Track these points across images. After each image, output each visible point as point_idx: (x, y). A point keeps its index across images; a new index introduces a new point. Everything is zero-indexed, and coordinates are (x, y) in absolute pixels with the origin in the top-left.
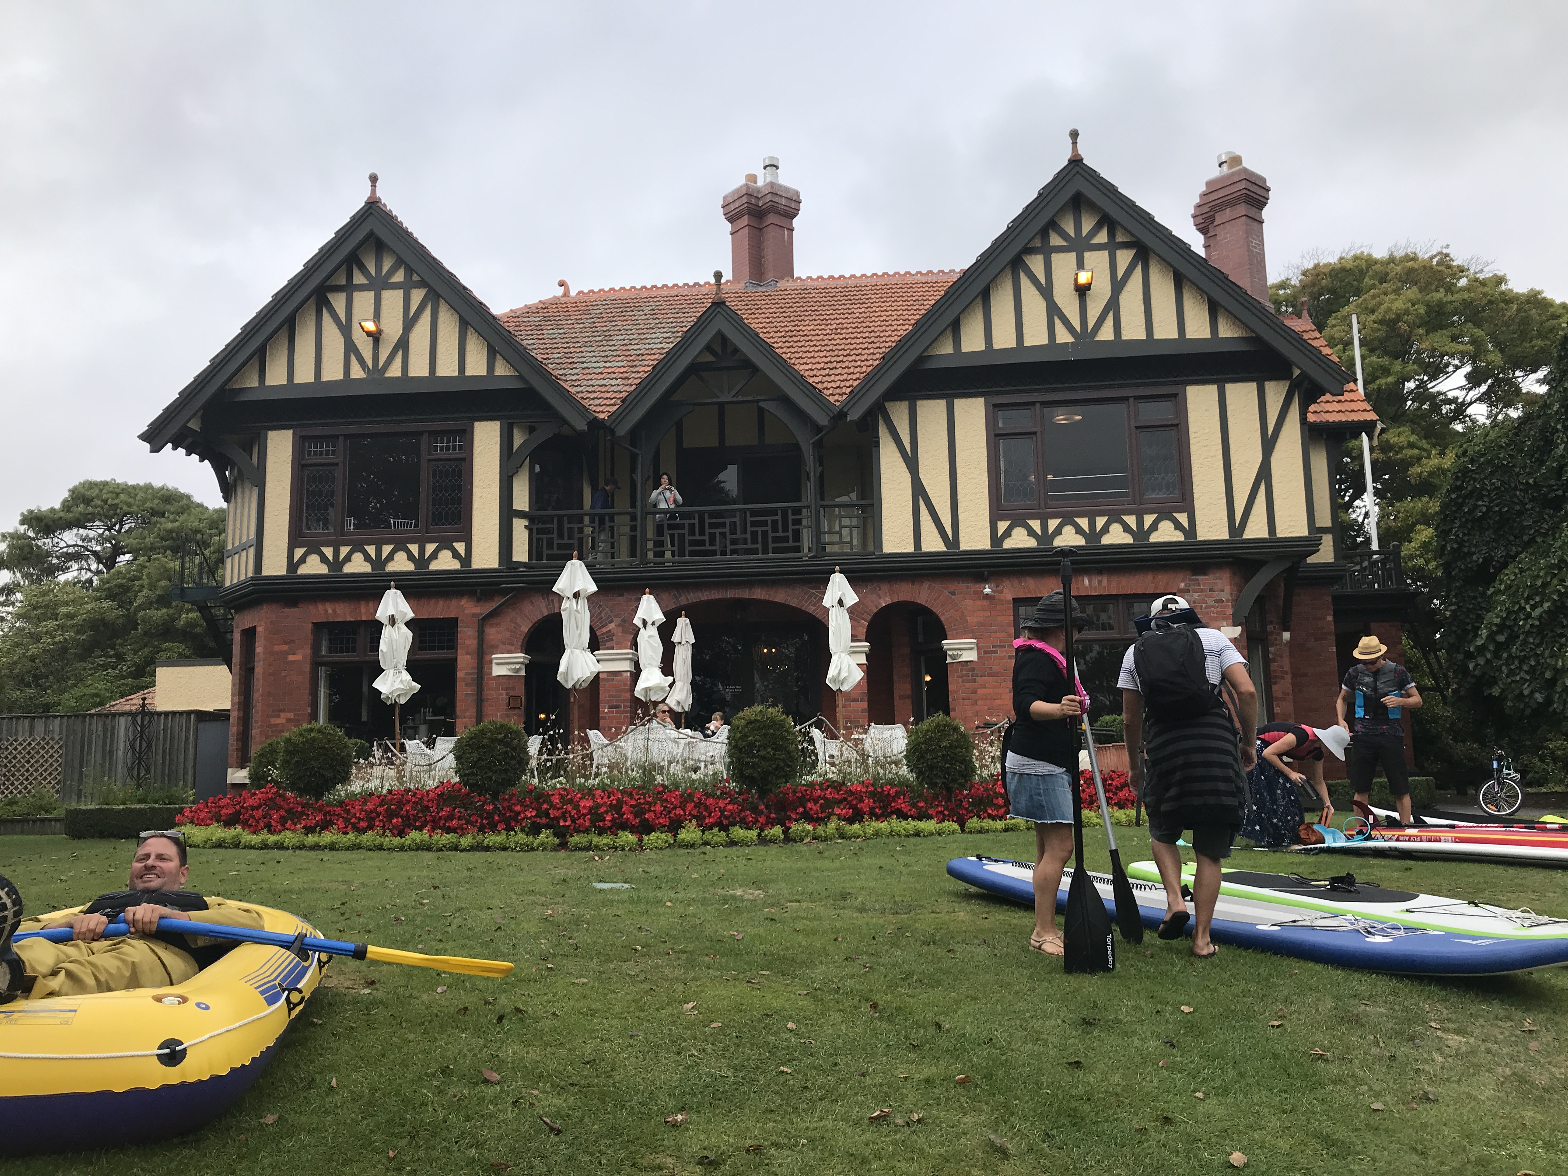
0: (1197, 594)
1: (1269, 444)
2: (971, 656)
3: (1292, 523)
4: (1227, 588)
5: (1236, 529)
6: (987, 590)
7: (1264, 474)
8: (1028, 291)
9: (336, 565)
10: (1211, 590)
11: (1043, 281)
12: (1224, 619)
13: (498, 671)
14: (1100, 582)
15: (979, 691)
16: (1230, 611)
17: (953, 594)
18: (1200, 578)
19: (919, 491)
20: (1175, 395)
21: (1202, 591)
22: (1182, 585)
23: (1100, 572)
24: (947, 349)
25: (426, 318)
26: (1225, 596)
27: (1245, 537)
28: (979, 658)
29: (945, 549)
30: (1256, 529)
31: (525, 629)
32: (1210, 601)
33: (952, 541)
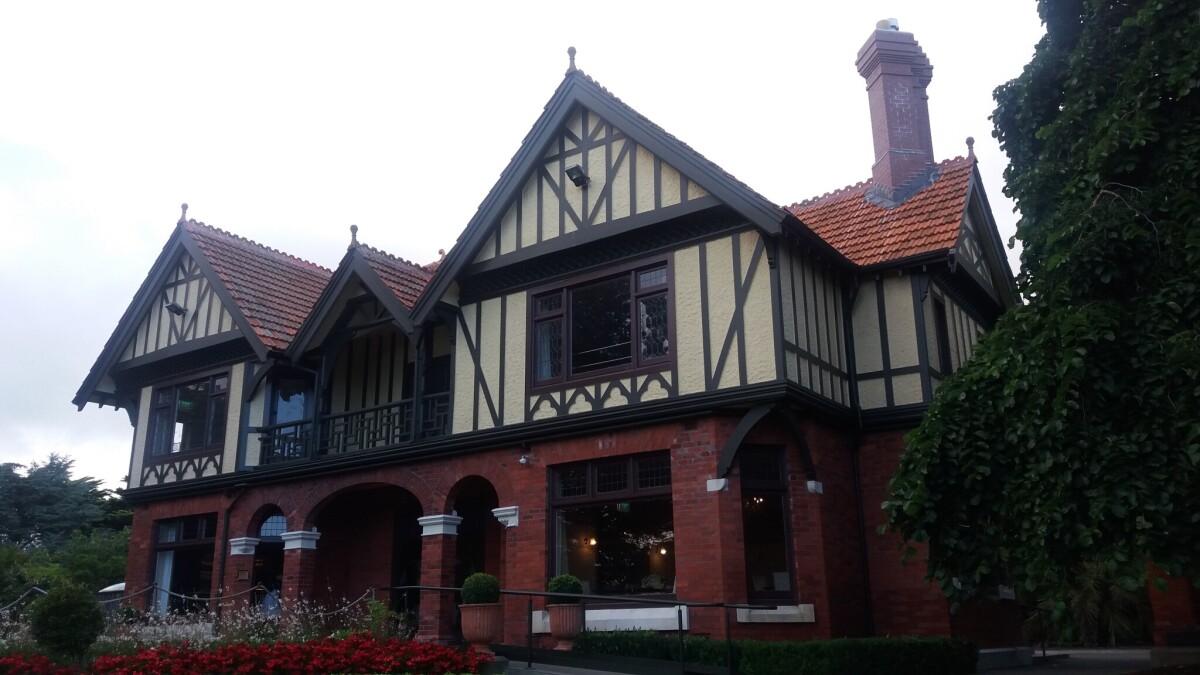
0: (686, 449)
1: (742, 293)
2: (513, 522)
3: (763, 369)
4: (713, 441)
5: (712, 380)
6: (522, 460)
7: (737, 325)
8: (548, 193)
10: (699, 444)
11: (558, 183)
12: (710, 471)
14: (611, 444)
15: (518, 554)
16: (715, 464)
18: (689, 432)
19: (479, 378)
20: (665, 263)
21: (691, 445)
22: (675, 441)
23: (611, 433)
24: (491, 255)
26: (710, 449)
27: (720, 387)
28: (520, 523)
30: (730, 380)
32: (698, 455)
33: (498, 419)
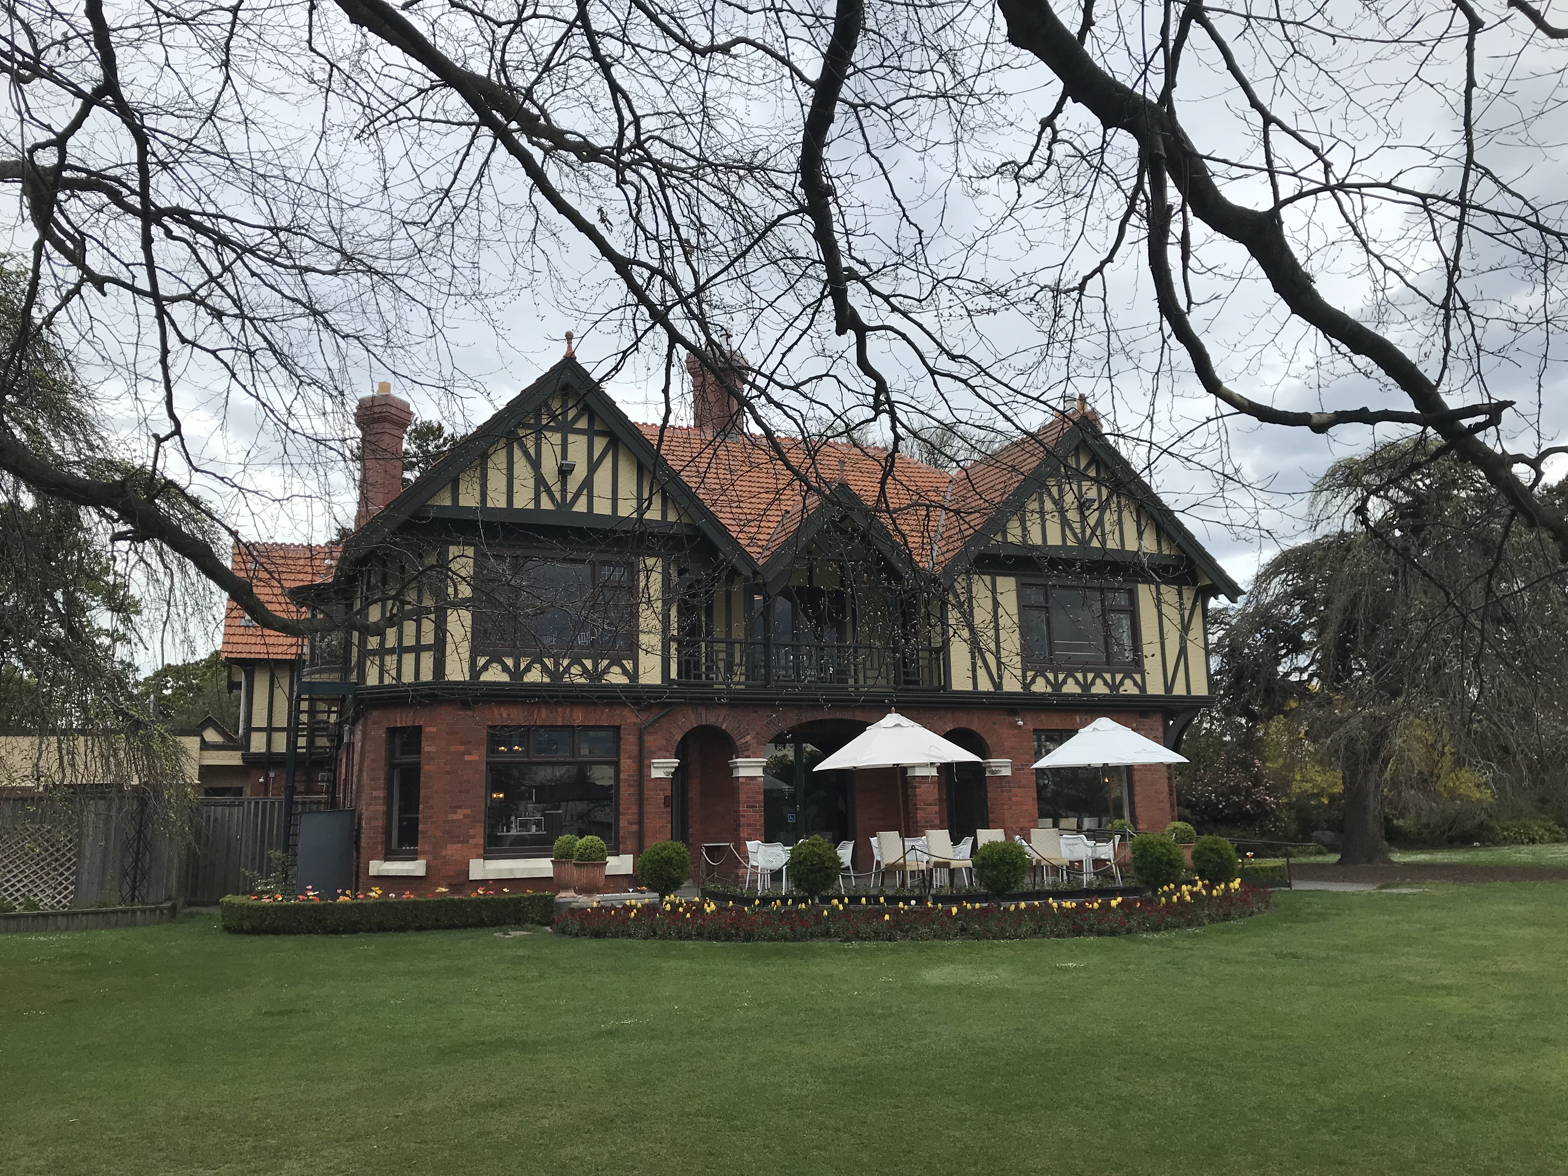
9: (516, 674)
13: (656, 774)
17: (994, 723)
25: (608, 462)
29: (992, 690)
31: (678, 738)
